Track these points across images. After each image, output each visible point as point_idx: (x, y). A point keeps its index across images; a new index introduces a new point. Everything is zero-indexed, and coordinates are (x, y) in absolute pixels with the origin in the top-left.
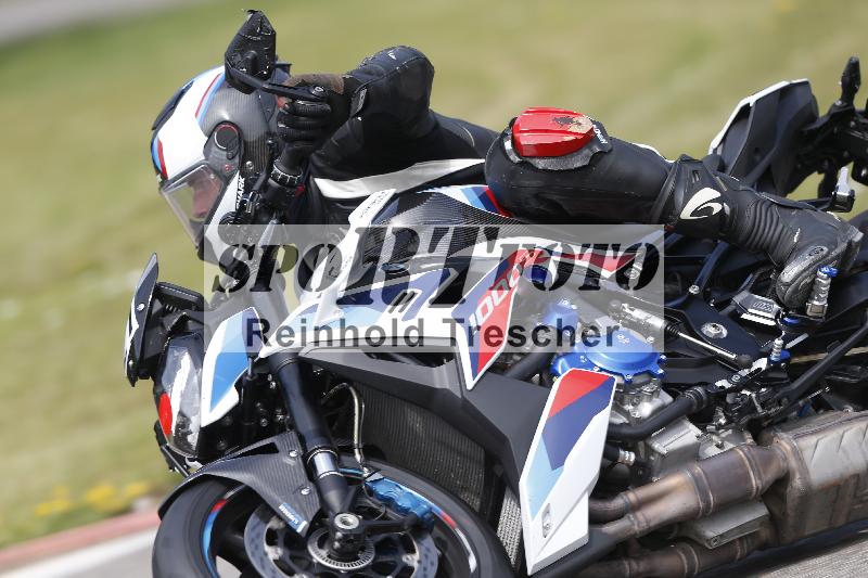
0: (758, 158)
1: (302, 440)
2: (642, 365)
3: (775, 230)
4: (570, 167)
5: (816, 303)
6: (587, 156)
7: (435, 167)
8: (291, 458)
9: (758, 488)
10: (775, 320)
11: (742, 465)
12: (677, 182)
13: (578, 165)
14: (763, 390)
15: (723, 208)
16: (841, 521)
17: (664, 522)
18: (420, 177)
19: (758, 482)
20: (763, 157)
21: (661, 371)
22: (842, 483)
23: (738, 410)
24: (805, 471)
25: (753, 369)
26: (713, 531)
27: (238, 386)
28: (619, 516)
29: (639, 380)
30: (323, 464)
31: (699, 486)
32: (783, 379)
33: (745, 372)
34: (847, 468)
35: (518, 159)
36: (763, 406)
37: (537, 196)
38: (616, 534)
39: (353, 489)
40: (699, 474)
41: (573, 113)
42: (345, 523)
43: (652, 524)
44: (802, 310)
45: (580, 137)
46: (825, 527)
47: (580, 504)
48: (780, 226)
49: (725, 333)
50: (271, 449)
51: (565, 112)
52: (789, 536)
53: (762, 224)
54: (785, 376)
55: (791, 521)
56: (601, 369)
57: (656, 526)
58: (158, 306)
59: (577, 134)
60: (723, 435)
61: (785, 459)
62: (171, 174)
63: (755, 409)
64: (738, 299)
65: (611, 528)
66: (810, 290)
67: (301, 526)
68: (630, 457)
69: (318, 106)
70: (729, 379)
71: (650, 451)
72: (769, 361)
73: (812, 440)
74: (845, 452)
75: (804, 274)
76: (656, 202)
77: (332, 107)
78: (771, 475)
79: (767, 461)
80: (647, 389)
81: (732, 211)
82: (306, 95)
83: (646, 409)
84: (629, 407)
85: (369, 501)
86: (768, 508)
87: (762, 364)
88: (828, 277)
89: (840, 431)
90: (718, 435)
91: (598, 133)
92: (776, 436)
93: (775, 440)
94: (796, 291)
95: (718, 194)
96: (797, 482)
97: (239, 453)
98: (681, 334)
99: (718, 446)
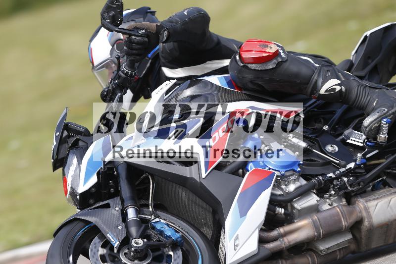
0: (370, 61)
1: (123, 201)
2: (290, 167)
3: (367, 99)
4: (267, 68)
5: (381, 135)
6: (275, 63)
7: (218, 63)
8: (115, 210)
9: (345, 226)
10: (363, 143)
11: (338, 215)
12: (319, 75)
13: (270, 67)
14: (351, 178)
15: (341, 89)
16: (391, 241)
17: (297, 243)
18: (209, 68)
19: (346, 223)
20: (372, 61)
21: (299, 169)
22: (389, 224)
23: (338, 188)
24: (370, 217)
25: (347, 168)
26: (323, 247)
27: (98, 174)
28: (275, 239)
29: (288, 174)
30: (131, 213)
31: (315, 225)
32: (363, 173)
33: (342, 170)
34: (392, 216)
35: (242, 65)
36: (351, 186)
37: (251, 82)
38: (272, 248)
39: (144, 226)
40: (316, 219)
41: (268, 42)
42: (137, 243)
43: (291, 243)
44: (375, 139)
45: (271, 54)
46: (382, 244)
47: (254, 234)
48: (369, 97)
49: (337, 149)
50: (107, 206)
51: (265, 42)
52: (364, 248)
53: (361, 97)
54: (363, 171)
55: (364, 241)
56: (270, 169)
57: (294, 244)
58: (66, 133)
59: (270, 53)
60: (332, 200)
61: (361, 212)
62: (95, 64)
63: (347, 188)
64: (346, 133)
65: (271, 246)
66: (378, 129)
67: (116, 244)
68: (282, 211)
69: (142, 39)
70: (334, 173)
71: (293, 208)
72: (356, 164)
73: (375, 202)
74: (391, 208)
75: (374, 122)
76: (309, 85)
77: (148, 39)
78: (353, 219)
79: (351, 213)
80: (292, 178)
81: (346, 90)
82: (137, 34)
83: (292, 188)
84: (283, 187)
85: (151, 232)
86: (353, 235)
87: (352, 165)
88: (387, 123)
89: (389, 198)
90: (330, 199)
91: (281, 51)
92: (357, 200)
93: (357, 202)
94: (370, 130)
95: (339, 82)
96: (366, 223)
97: (93, 207)
98: (314, 150)
99: (329, 205)
